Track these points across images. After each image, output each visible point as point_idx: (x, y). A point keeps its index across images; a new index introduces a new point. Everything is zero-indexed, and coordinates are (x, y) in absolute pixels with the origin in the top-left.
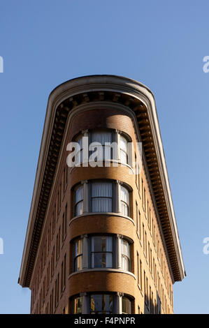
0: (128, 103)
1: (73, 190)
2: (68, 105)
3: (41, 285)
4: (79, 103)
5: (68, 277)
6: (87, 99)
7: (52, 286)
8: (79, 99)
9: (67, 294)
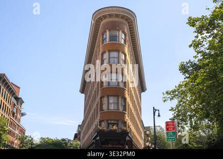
0: (125, 19)
1: (102, 55)
2: (100, 19)
3: (89, 93)
4: (105, 18)
5: (100, 89)
6: (108, 17)
7: (93, 93)
8: (105, 17)
9: (99, 96)
